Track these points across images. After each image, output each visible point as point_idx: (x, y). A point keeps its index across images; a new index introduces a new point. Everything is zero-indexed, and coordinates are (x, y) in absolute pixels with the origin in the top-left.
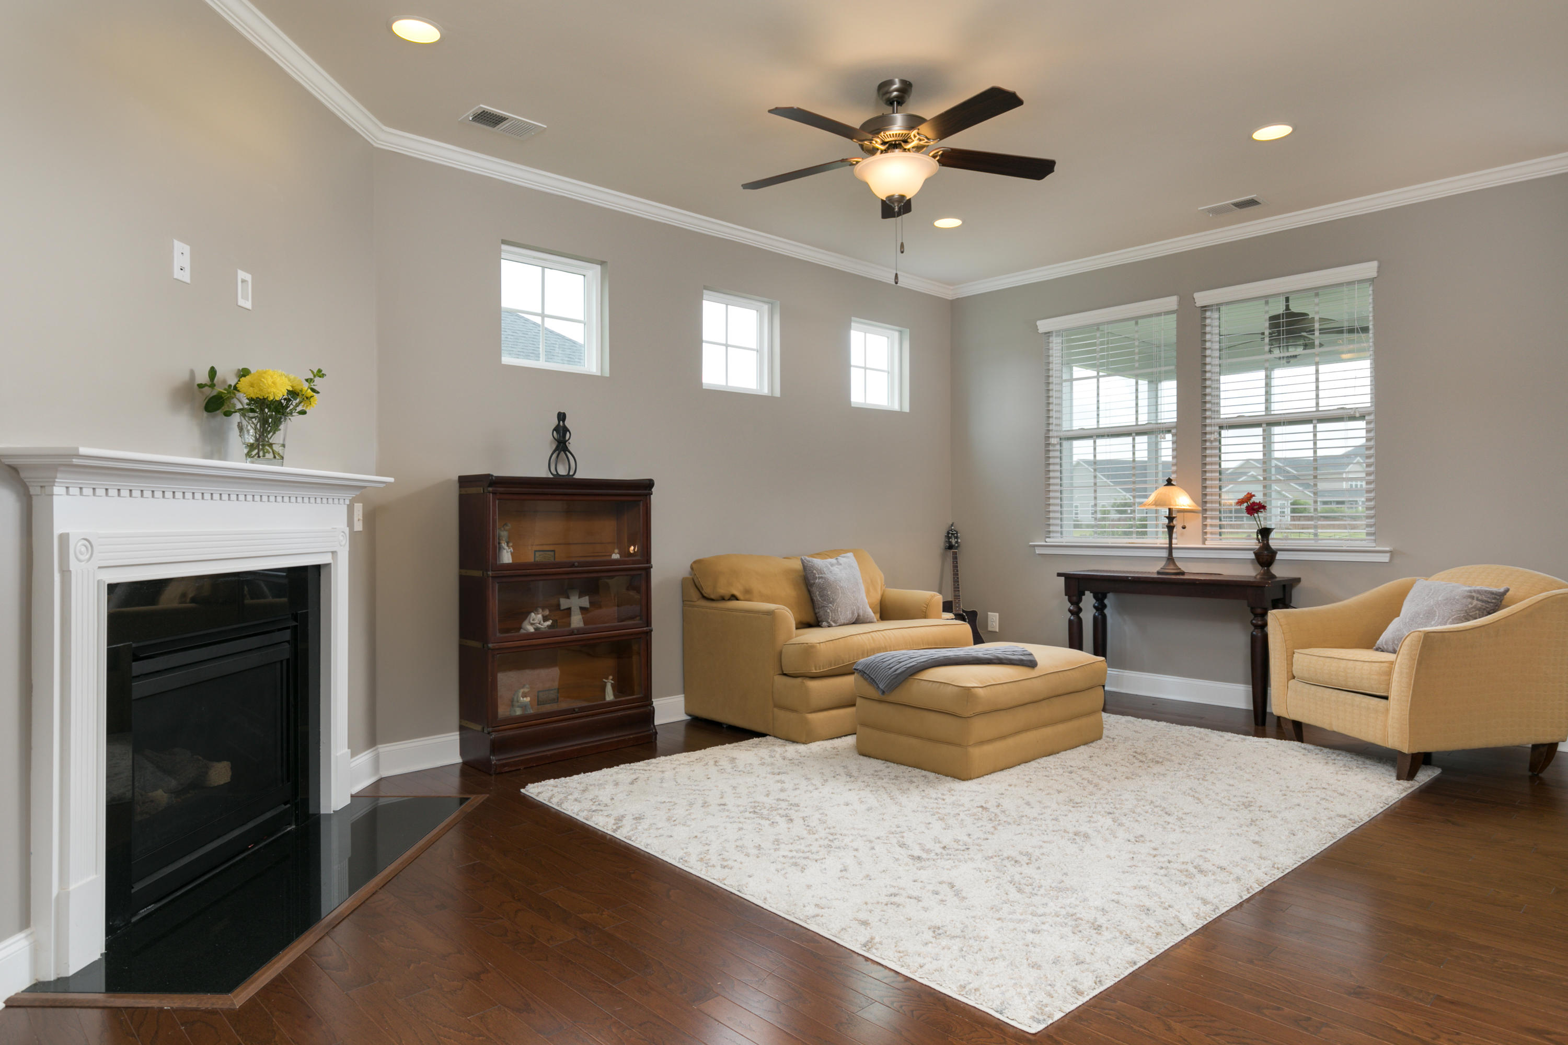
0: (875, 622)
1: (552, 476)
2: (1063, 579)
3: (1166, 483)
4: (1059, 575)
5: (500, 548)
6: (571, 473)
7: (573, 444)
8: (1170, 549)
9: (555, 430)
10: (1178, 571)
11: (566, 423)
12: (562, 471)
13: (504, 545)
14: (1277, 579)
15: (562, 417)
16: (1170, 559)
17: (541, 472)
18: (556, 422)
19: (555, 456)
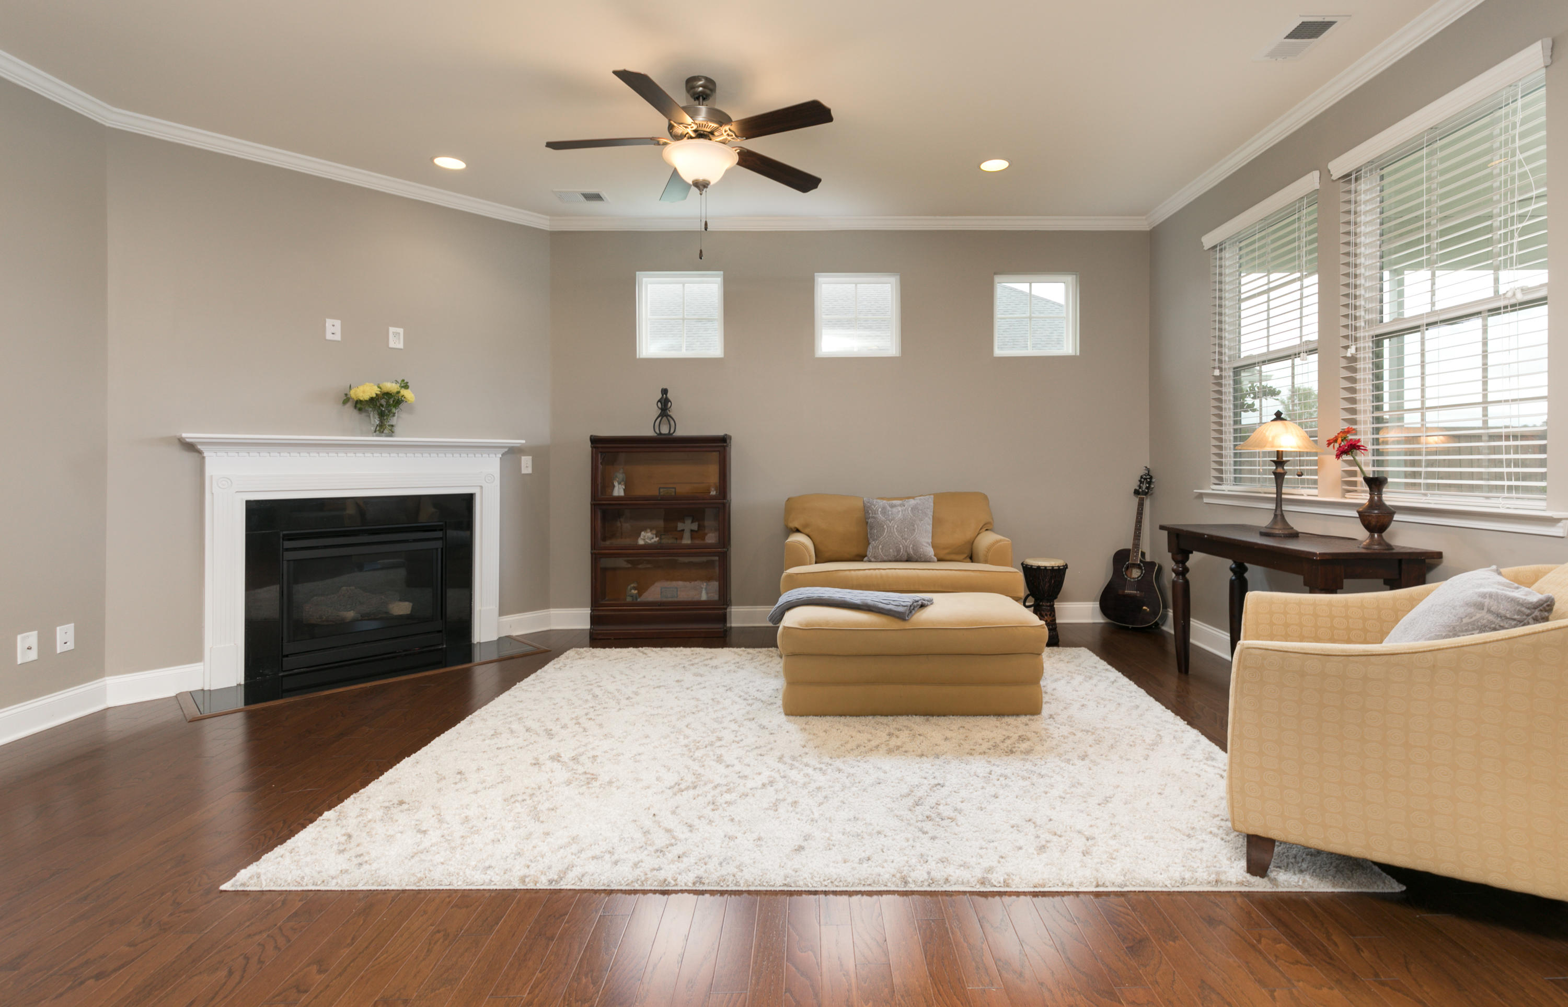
0: (934, 562)
1: (656, 435)
2: (1165, 533)
3: (1275, 417)
4: (1162, 528)
5: (614, 486)
6: (672, 431)
7: (674, 411)
8: (1279, 501)
9: (659, 401)
10: (1290, 531)
11: (668, 395)
12: (665, 430)
13: (616, 484)
14: (1394, 551)
15: (665, 391)
16: (1279, 516)
17: (648, 432)
18: (660, 396)
19: (660, 419)
